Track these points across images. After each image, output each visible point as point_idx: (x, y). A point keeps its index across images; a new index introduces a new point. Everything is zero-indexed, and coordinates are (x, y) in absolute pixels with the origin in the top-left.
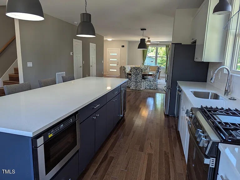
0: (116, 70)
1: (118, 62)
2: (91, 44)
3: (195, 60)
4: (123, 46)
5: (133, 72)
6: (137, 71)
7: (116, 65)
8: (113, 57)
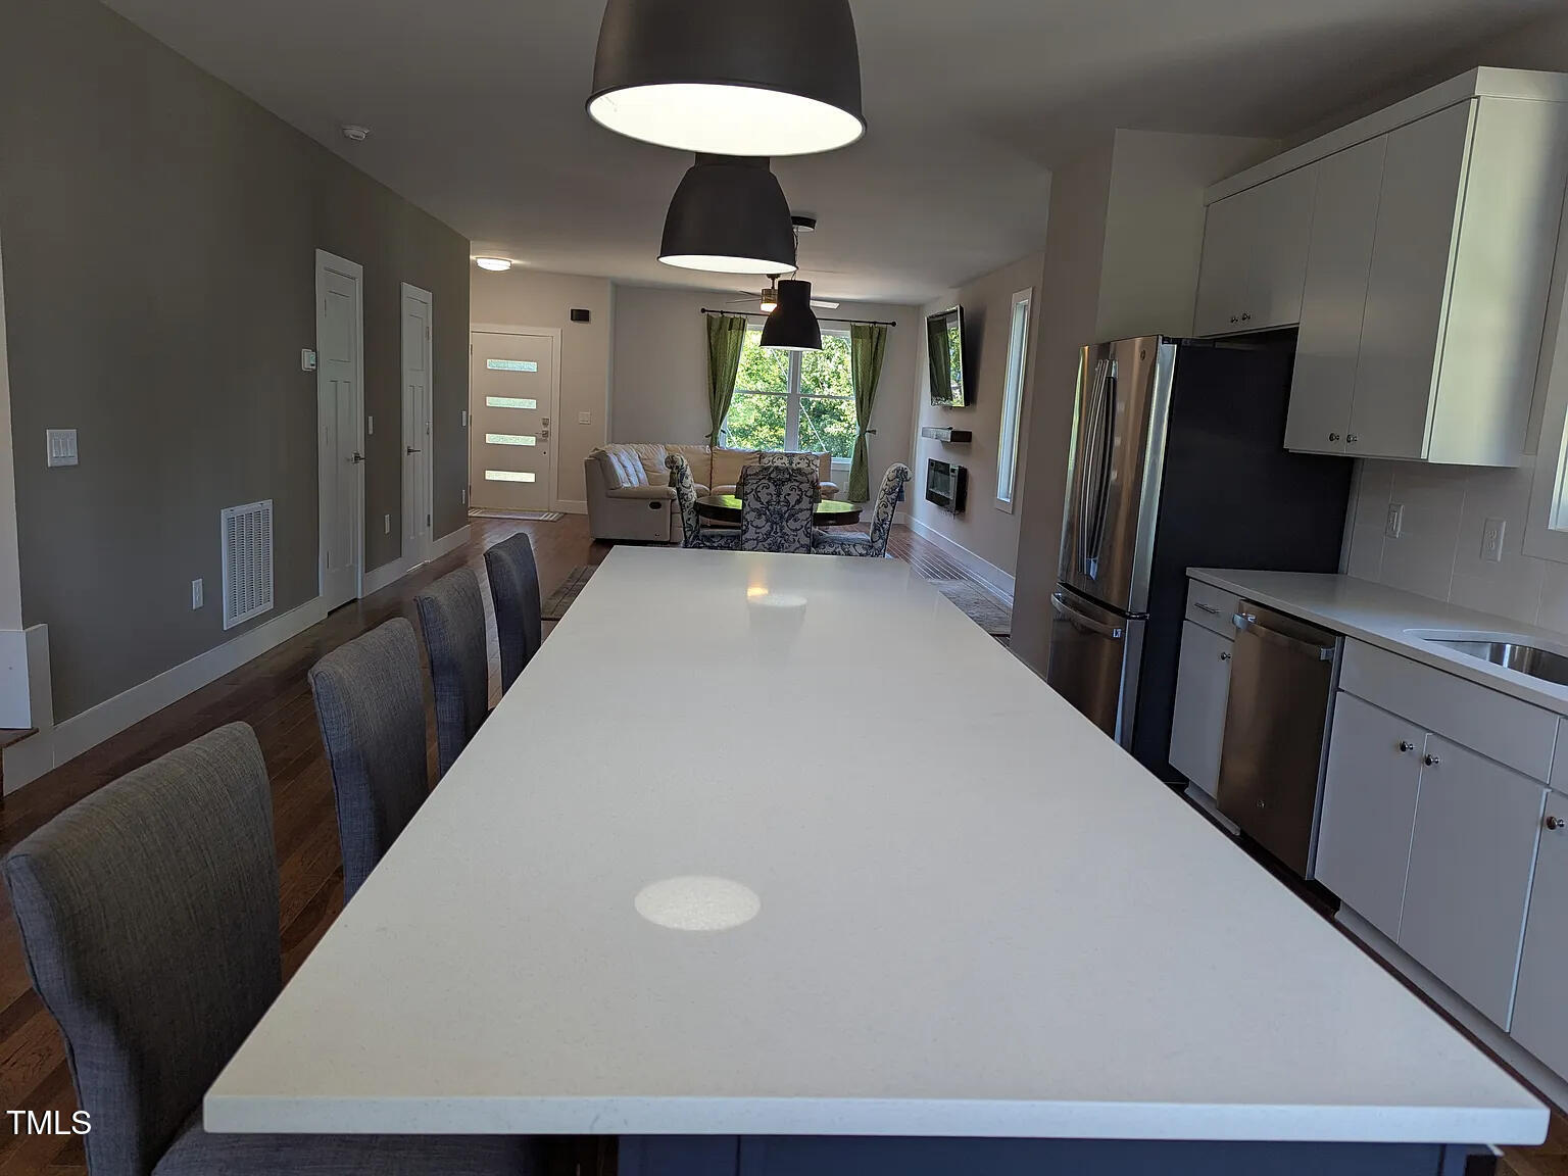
0: (530, 478)
1: (545, 424)
2: (408, 289)
3: (1290, 443)
4: (581, 316)
5: (758, 499)
6: (786, 489)
7: (531, 441)
8: (511, 385)
